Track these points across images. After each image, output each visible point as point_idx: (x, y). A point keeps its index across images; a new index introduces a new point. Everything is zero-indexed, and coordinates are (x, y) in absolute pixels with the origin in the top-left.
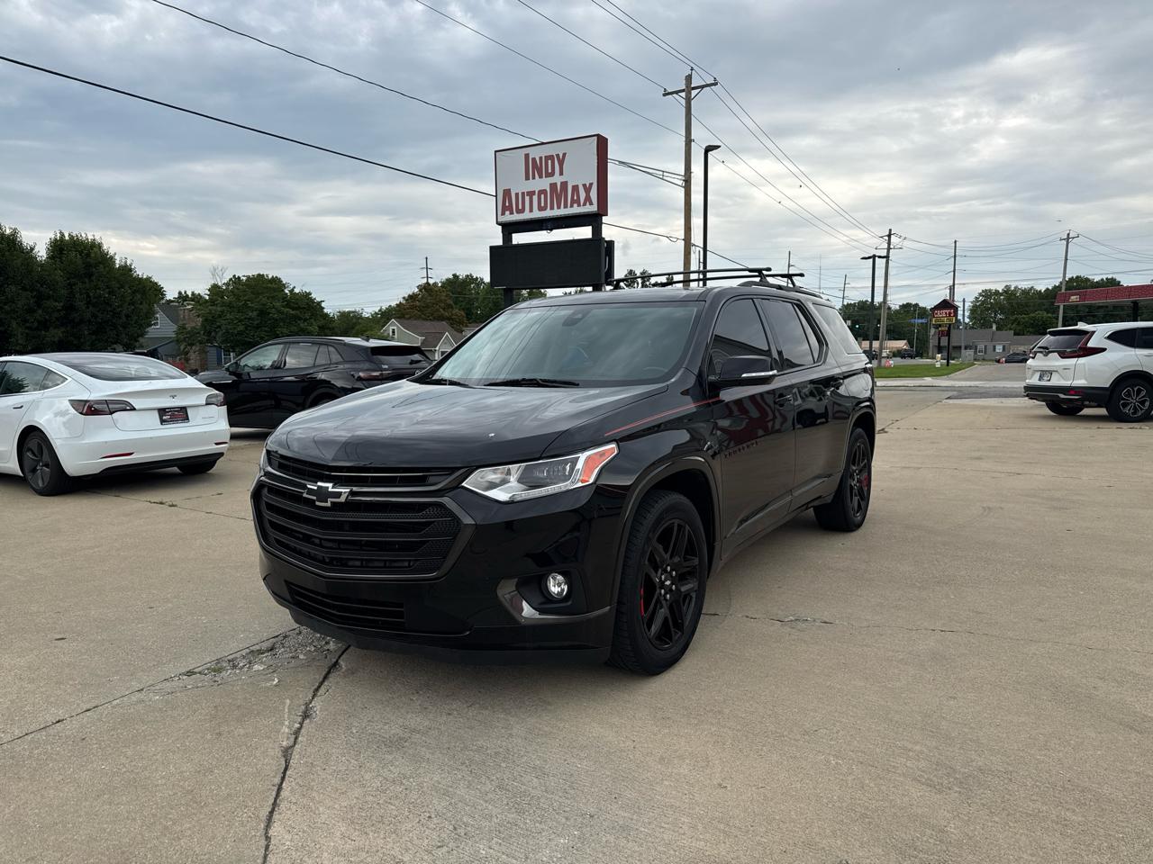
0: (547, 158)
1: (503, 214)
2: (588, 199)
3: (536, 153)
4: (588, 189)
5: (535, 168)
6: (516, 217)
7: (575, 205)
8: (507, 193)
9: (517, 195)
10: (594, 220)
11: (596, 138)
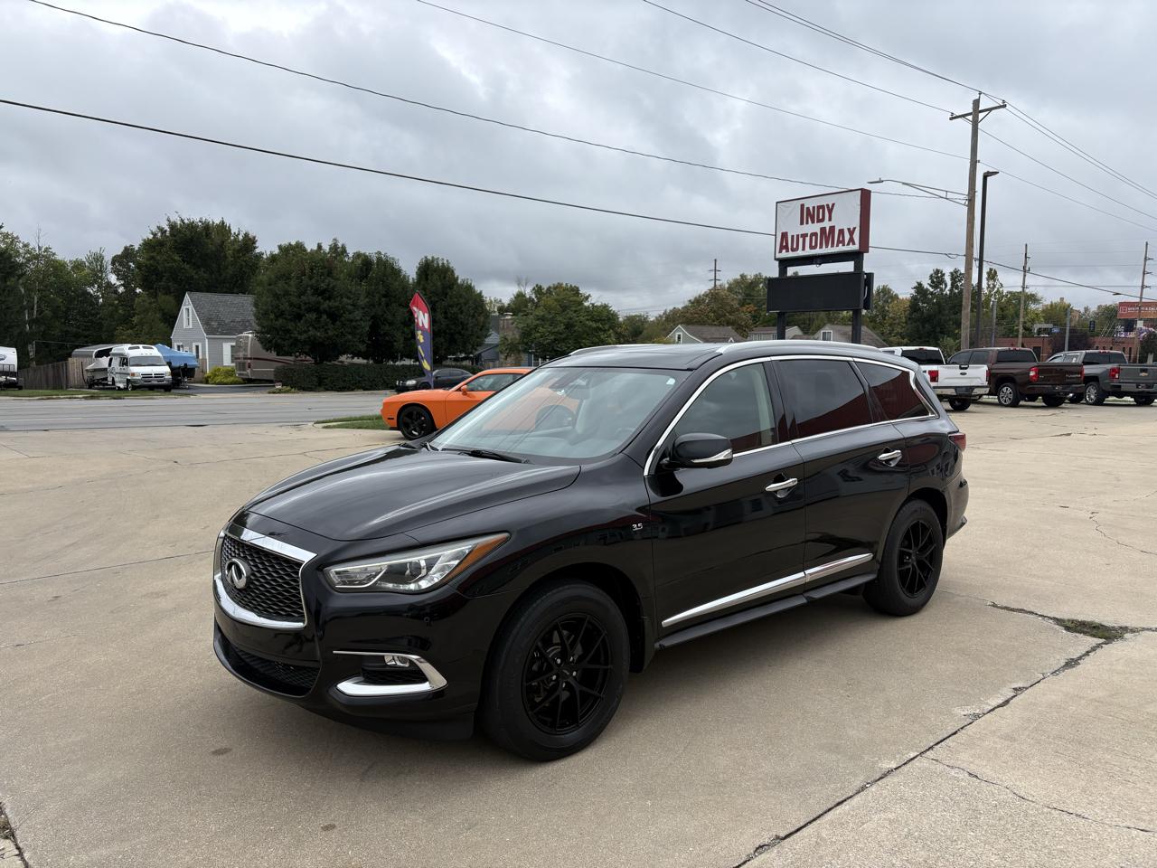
0: (819, 207)
1: (780, 252)
2: (852, 241)
3: (809, 204)
4: (851, 232)
5: (808, 215)
6: (791, 254)
7: (840, 245)
8: (784, 235)
9: (793, 236)
10: (857, 256)
11: (859, 192)
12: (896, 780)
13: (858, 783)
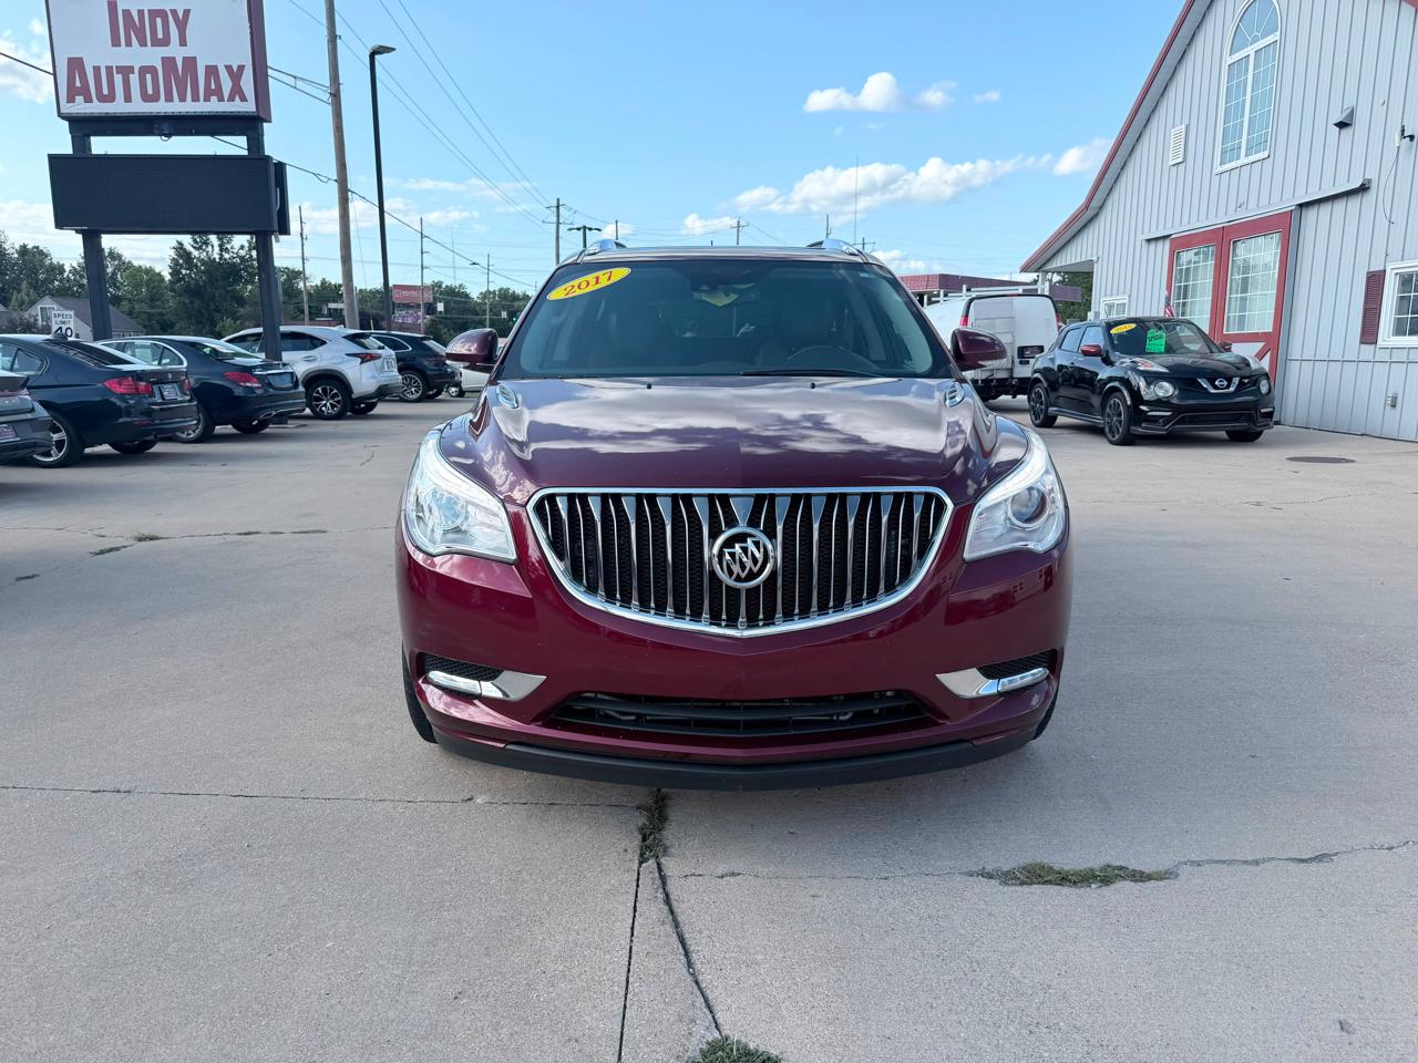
0: (154, 14)
1: (71, 99)
2: (237, 91)
4: (236, 75)
5: (130, 27)
6: (97, 108)
7: (214, 99)
8: (76, 65)
9: (97, 70)
10: (250, 125)
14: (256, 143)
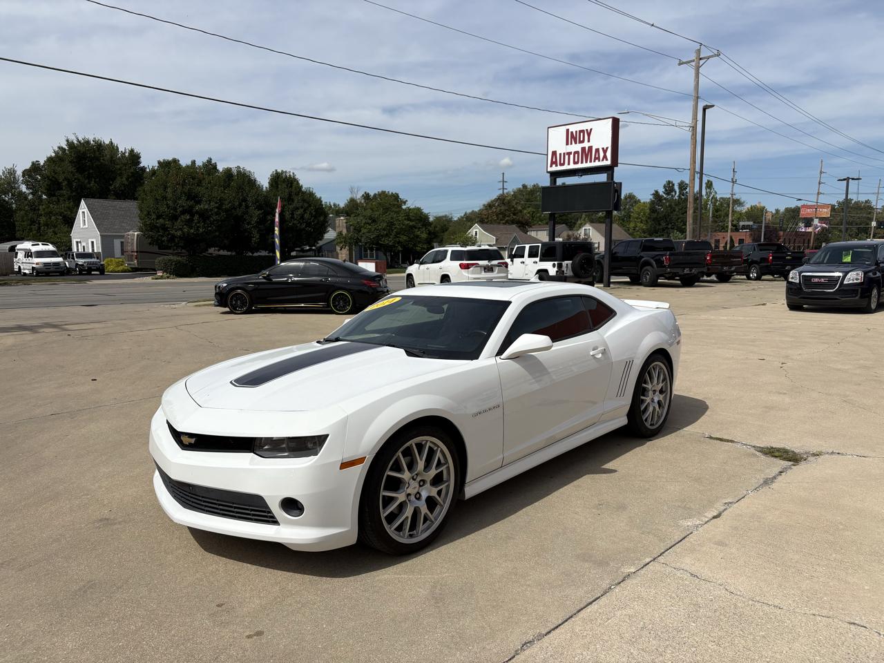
0: (580, 131)
1: (551, 166)
2: (605, 157)
3: (573, 128)
4: (605, 151)
5: (572, 138)
6: (559, 168)
7: (597, 161)
8: (554, 153)
9: (560, 154)
10: (609, 170)
11: (611, 120)
12: (634, 582)
13: (605, 585)
14: (611, 177)
